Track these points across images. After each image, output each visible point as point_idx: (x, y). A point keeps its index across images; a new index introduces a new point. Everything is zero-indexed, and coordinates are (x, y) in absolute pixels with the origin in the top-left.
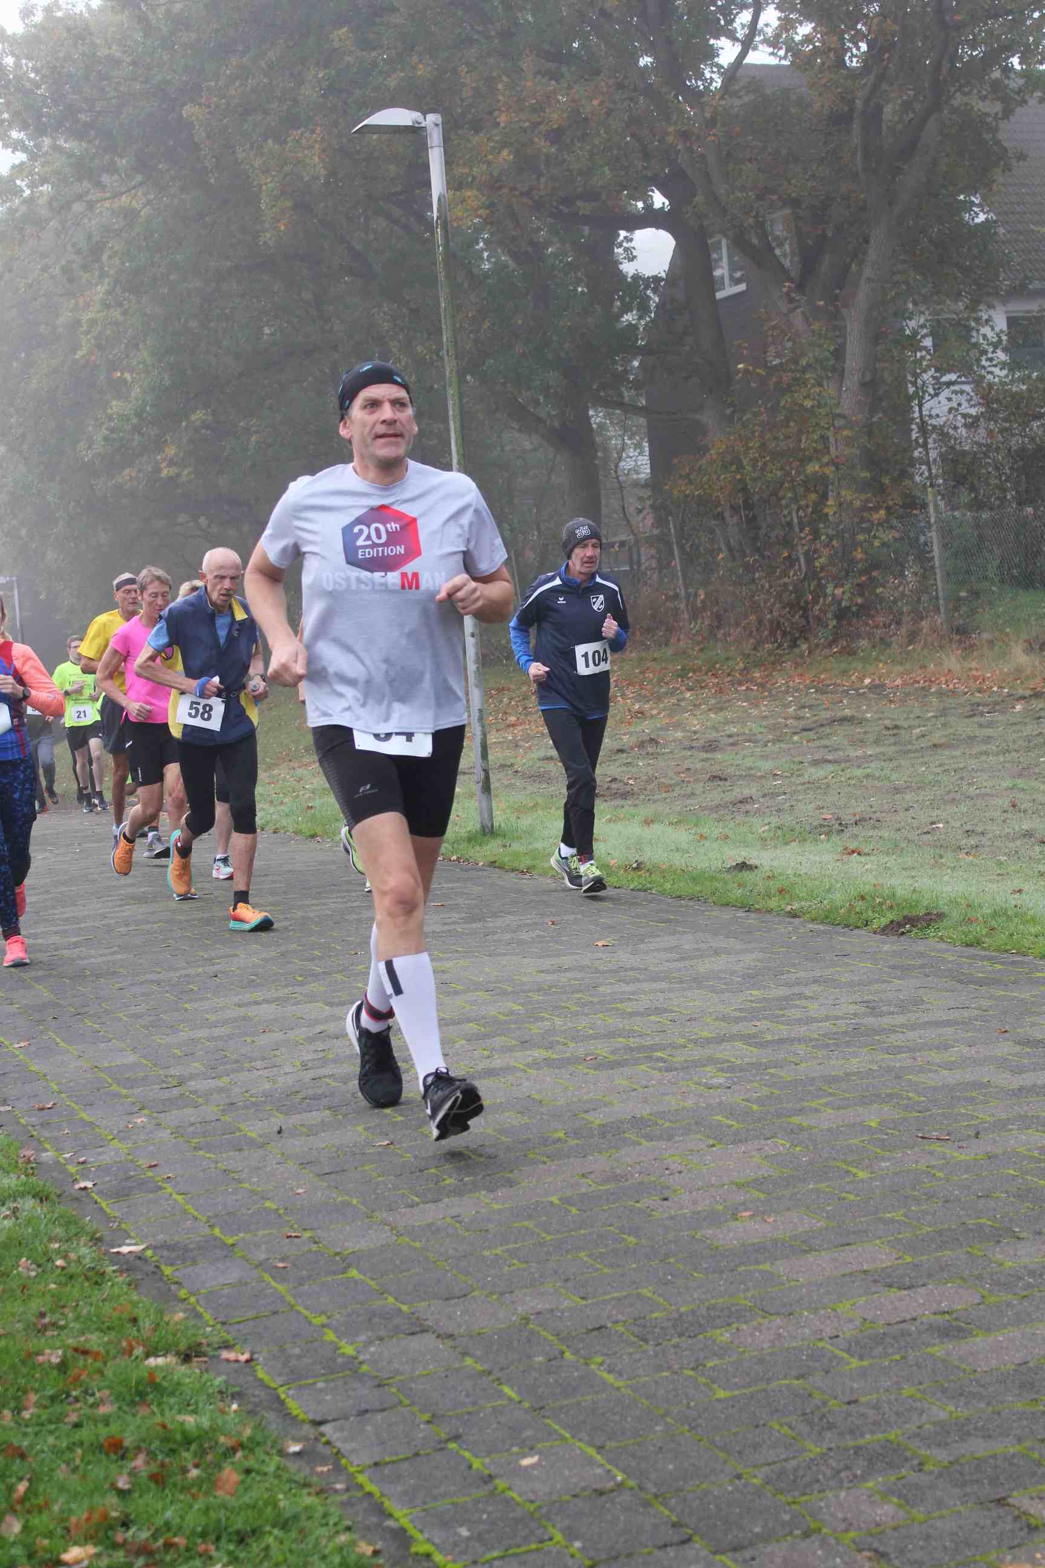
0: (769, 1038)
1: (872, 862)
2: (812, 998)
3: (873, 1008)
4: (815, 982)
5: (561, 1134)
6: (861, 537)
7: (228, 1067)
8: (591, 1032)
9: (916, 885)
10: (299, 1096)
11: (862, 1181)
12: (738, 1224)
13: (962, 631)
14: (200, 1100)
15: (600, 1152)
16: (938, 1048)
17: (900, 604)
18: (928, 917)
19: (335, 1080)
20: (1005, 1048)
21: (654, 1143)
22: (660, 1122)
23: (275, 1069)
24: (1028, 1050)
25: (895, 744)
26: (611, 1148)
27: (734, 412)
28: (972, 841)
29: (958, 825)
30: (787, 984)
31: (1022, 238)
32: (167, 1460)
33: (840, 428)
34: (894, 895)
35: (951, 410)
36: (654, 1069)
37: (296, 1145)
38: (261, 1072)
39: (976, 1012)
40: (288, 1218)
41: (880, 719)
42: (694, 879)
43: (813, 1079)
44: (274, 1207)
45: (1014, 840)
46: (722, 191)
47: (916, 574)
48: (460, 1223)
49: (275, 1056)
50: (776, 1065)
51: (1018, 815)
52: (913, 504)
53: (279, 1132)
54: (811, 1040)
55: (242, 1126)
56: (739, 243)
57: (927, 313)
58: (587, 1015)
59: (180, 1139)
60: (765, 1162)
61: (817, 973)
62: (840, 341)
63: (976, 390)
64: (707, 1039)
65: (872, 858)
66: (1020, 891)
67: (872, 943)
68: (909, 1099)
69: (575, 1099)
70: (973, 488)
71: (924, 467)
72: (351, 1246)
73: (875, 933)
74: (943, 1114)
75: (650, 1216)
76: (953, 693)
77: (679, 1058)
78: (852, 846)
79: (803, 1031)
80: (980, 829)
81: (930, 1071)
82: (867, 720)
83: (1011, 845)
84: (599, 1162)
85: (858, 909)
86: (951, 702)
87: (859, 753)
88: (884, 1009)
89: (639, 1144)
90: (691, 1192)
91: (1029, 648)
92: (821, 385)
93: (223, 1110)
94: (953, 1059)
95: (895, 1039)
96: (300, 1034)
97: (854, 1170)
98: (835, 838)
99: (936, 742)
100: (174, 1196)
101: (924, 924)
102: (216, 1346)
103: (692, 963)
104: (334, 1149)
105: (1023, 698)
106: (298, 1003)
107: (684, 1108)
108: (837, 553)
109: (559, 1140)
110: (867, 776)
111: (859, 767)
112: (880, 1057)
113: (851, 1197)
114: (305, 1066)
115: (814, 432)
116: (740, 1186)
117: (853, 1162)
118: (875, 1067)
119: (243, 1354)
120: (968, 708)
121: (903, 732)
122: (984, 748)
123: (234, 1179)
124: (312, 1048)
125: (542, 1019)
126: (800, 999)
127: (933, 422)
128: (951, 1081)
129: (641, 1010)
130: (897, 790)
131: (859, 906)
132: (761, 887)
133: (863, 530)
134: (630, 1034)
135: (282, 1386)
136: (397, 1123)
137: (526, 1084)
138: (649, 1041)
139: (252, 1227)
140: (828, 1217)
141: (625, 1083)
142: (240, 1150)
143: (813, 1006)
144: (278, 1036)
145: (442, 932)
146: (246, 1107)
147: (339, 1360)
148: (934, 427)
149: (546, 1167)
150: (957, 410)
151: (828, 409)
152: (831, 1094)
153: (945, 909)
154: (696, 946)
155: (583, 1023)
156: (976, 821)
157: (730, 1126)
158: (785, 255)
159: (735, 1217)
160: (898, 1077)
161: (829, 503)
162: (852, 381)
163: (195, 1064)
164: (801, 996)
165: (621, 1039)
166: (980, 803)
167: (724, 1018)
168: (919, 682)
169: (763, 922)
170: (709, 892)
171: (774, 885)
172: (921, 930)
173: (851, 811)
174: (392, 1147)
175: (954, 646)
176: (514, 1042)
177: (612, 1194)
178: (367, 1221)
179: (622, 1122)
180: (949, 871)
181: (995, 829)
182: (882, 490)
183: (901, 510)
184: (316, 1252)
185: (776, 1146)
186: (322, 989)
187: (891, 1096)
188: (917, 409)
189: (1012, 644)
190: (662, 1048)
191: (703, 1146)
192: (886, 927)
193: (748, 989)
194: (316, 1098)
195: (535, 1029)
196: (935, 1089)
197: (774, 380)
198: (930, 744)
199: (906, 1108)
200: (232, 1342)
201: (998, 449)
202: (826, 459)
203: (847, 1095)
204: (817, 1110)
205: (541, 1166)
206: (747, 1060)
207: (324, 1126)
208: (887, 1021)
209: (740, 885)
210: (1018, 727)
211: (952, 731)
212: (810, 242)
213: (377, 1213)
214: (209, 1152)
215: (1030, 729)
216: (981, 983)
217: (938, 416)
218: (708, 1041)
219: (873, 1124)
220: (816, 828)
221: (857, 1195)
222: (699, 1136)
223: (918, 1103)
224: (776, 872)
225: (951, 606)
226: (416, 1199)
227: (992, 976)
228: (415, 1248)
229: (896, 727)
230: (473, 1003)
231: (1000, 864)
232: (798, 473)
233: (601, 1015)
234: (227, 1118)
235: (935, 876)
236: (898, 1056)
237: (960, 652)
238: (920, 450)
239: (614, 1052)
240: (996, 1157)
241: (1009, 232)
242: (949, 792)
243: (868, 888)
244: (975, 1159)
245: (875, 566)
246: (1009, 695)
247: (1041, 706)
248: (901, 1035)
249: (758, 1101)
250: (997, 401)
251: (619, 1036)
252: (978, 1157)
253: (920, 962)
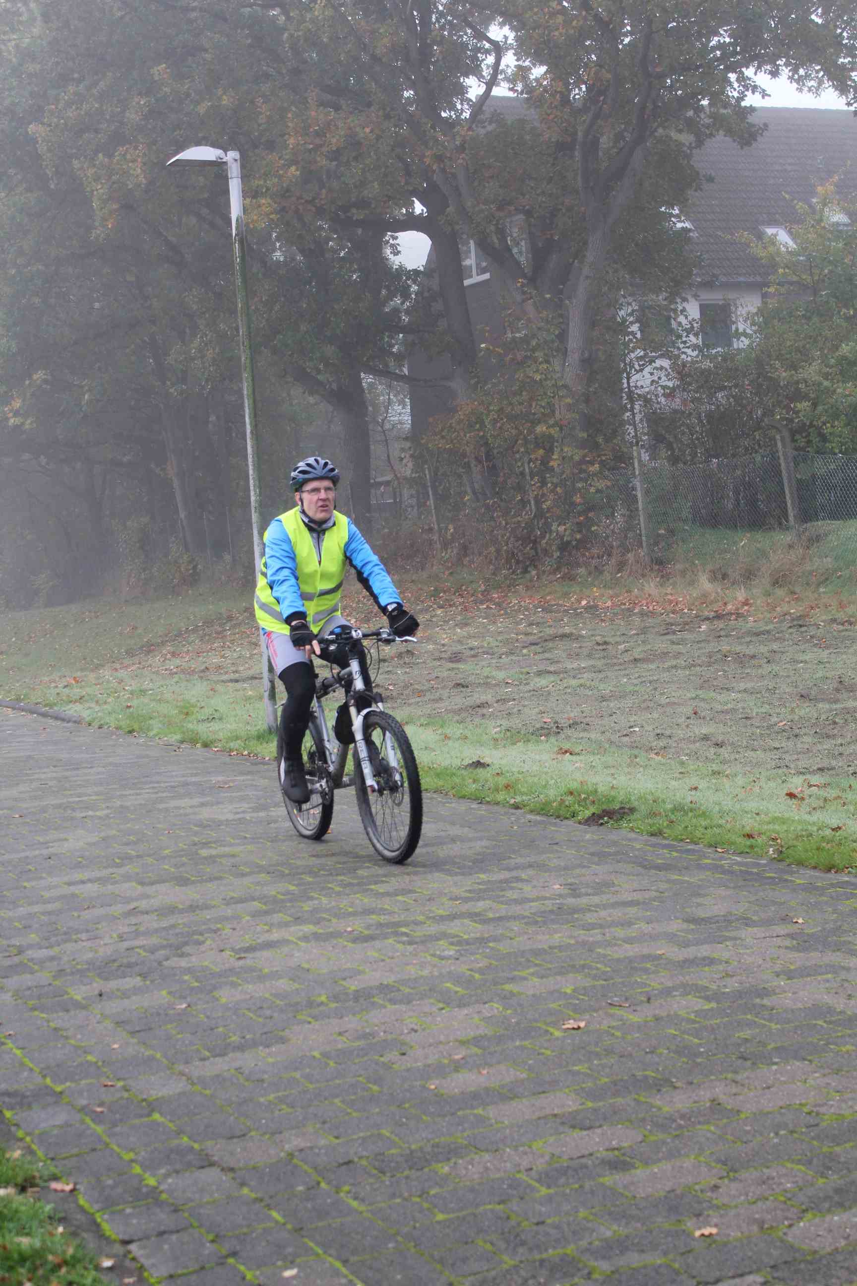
0: (491, 915)
1: (581, 761)
2: (527, 881)
3: (574, 890)
4: (530, 866)
5: (323, 998)
6: (580, 485)
7: (59, 938)
8: (350, 910)
9: (614, 782)
10: (116, 964)
11: (557, 1039)
12: (460, 1075)
13: (660, 562)
14: (36, 967)
15: (354, 1014)
16: (622, 925)
17: (610, 539)
18: (622, 811)
19: (145, 951)
20: (676, 926)
21: (397, 1006)
22: (402, 988)
23: (97, 940)
24: (692, 927)
25: (604, 658)
26: (362, 1010)
27: (478, 383)
28: (662, 743)
29: (650, 728)
30: (509, 869)
31: (712, 241)
32: (7, 1275)
33: (562, 397)
34: (596, 791)
35: (653, 381)
36: (399, 942)
37: (113, 1007)
38: (85, 944)
39: (654, 894)
40: (105, 1070)
41: (592, 635)
42: (438, 775)
43: (524, 952)
44: (94, 1060)
45: (694, 742)
46: (469, 204)
47: (623, 515)
48: (242, 1073)
49: (97, 929)
50: (495, 939)
51: (700, 721)
52: (622, 459)
53: (101, 995)
54: (524, 917)
55: (69, 990)
56: (484, 246)
57: (634, 304)
58: (348, 895)
59: (19, 1001)
60: (482, 1023)
61: (532, 859)
62: (563, 327)
63: (674, 366)
64: (441, 917)
65: (582, 757)
66: (696, 788)
67: (577, 833)
68: (597, 969)
69: (335, 968)
70: (670, 446)
71: (631, 427)
72: (155, 1094)
73: (580, 823)
74: (623, 983)
75: (391, 1068)
76: (653, 614)
77: (419, 933)
78: (567, 746)
79: (517, 910)
80: (668, 733)
81: (615, 945)
82: (583, 637)
83: (691, 746)
84: (352, 1022)
85: (567, 803)
86: (650, 621)
87: (575, 665)
88: (583, 890)
89: (385, 1007)
90: (424, 1048)
91: (713, 579)
92: (548, 362)
93: (54, 976)
94: (634, 935)
95: (590, 918)
96: (118, 909)
97: (551, 1030)
98: (553, 739)
99: (637, 657)
100: (14, 1050)
101: (619, 816)
102: (46, 1178)
103: (434, 849)
104: (143, 1010)
105: (708, 619)
106: (116, 882)
107: (422, 977)
108: (560, 498)
109: (322, 1003)
110: (581, 685)
111: (574, 677)
112: (576, 934)
113: (548, 1052)
114: (121, 938)
115: (542, 399)
116: (463, 1043)
117: (551, 1023)
118: (572, 942)
119: (68, 1184)
120: (663, 627)
121: (610, 647)
122: (674, 662)
123: (62, 1036)
124: (127, 921)
125: (312, 898)
126: (517, 882)
127: (639, 391)
128: (631, 954)
129: (391, 890)
130: (604, 699)
131: (569, 799)
132: (491, 784)
133: (581, 479)
134: (382, 911)
135: (98, 1211)
136: (192, 989)
137: (297, 955)
138: (396, 919)
139: (77, 1077)
140: (529, 1070)
141: (376, 954)
142: (67, 1011)
143: (527, 888)
144: (99, 912)
145: (233, 820)
146: (72, 973)
147: (144, 1190)
148: (639, 395)
149: (310, 1026)
150: (658, 383)
151: (553, 382)
152: (536, 965)
153: (635, 804)
154: (437, 834)
155: (344, 903)
156: (664, 726)
157: (456, 992)
158: (520, 253)
159: (456, 1070)
160: (590, 950)
161: (555, 457)
162: (574, 358)
163: (33, 936)
164: (518, 879)
165: (374, 917)
166: (669, 710)
167: (456, 898)
168: (625, 604)
169: (492, 813)
170: (450, 786)
171: (502, 781)
172: (617, 821)
173: (566, 715)
174: (189, 1009)
175: (653, 575)
176: (289, 919)
177: (362, 1049)
178: (168, 1072)
179: (371, 988)
180: (641, 769)
181: (680, 733)
182: (596, 445)
183: (612, 463)
184: (127, 1099)
185: (492, 1010)
186: (137, 870)
187: (583, 967)
188: (625, 381)
189: (700, 573)
190: (406, 924)
191: (434, 1009)
192: (589, 818)
193: (476, 873)
194: (129, 965)
195: (307, 907)
196: (618, 960)
197: (510, 356)
198: (632, 658)
199: (595, 978)
200: (59, 1175)
201: (690, 414)
202: (551, 422)
203: (550, 966)
204: (525, 979)
205: (307, 1026)
206: (472, 935)
207: (137, 991)
208: (584, 901)
209: (474, 781)
210: (703, 645)
211: (649, 647)
212: (540, 245)
213: (176, 1066)
214: (42, 1012)
215: (712, 646)
216: (658, 868)
217: (642, 387)
218: (442, 918)
219: (569, 991)
220: (538, 730)
221: (553, 1051)
222: (432, 1001)
223: (605, 973)
224: (505, 769)
225: (652, 541)
226: (207, 1054)
227: (668, 862)
228: (206, 1096)
229: (606, 643)
230: (258, 883)
231: (682, 763)
232: (530, 432)
233: (358, 895)
234: (57, 983)
235: (629, 773)
236: (591, 932)
237: (658, 579)
238: (628, 414)
239: (368, 927)
240: (662, 1017)
241: (701, 236)
242: (644, 701)
243: (574, 785)
244: (646, 1022)
245: (591, 509)
246: (697, 616)
247: (721, 626)
248: (595, 914)
249: (481, 971)
250: (689, 375)
251: (373, 913)
252: (649, 1019)
253: (612, 850)
